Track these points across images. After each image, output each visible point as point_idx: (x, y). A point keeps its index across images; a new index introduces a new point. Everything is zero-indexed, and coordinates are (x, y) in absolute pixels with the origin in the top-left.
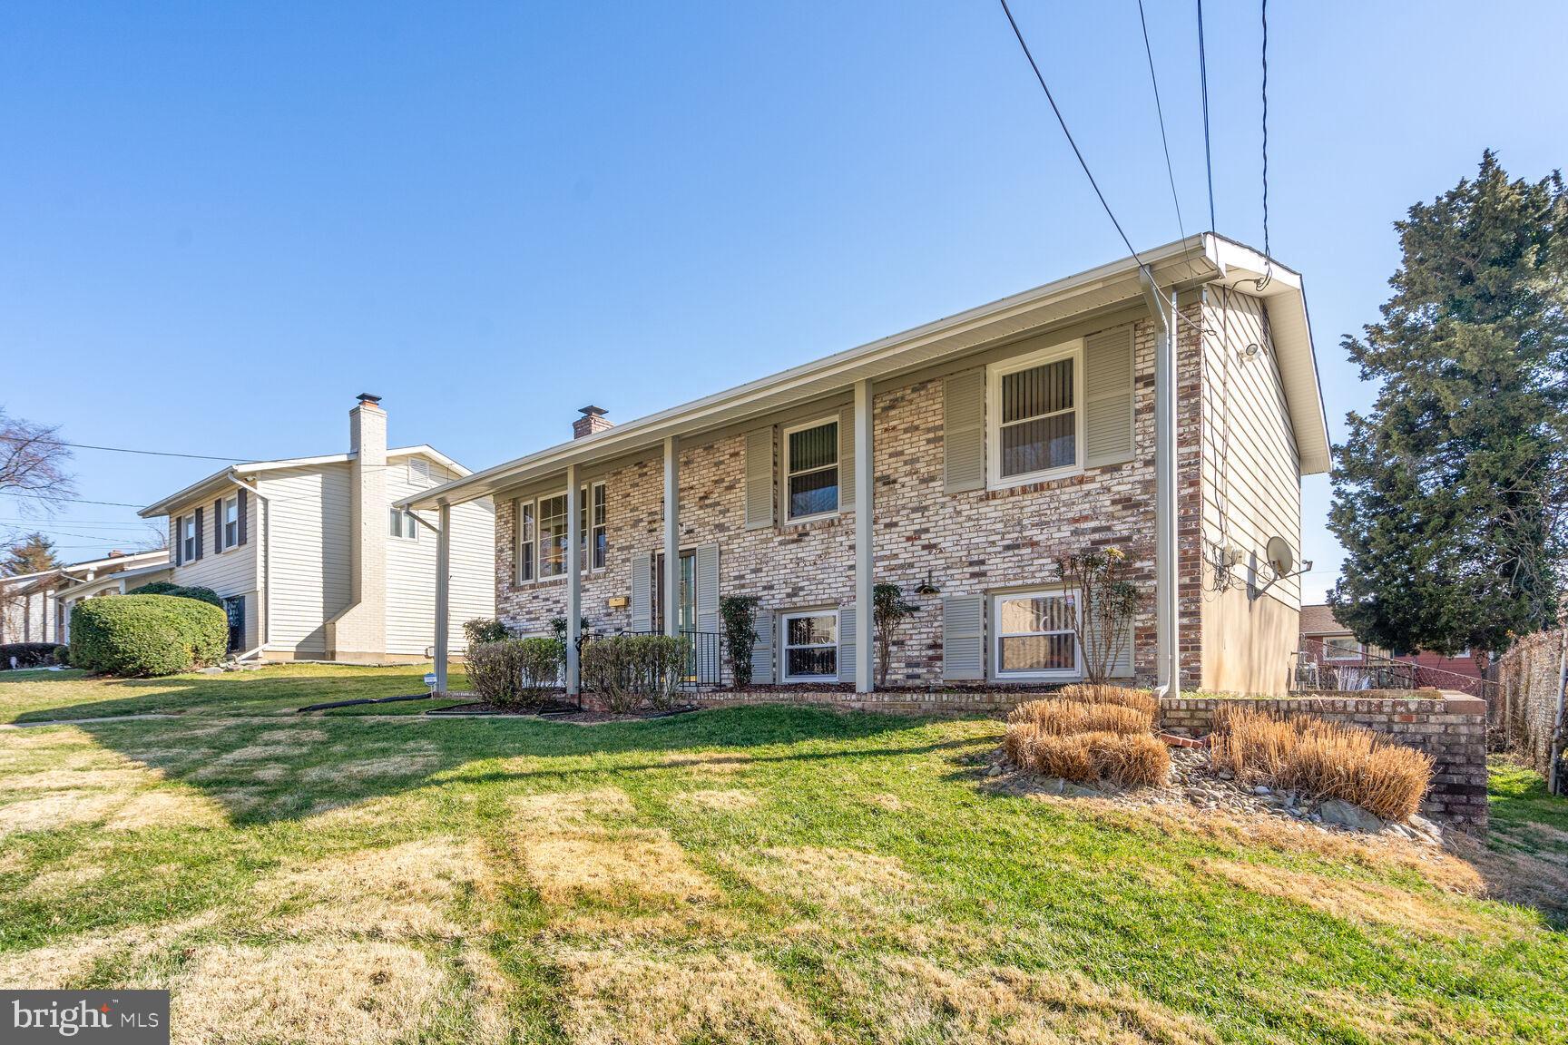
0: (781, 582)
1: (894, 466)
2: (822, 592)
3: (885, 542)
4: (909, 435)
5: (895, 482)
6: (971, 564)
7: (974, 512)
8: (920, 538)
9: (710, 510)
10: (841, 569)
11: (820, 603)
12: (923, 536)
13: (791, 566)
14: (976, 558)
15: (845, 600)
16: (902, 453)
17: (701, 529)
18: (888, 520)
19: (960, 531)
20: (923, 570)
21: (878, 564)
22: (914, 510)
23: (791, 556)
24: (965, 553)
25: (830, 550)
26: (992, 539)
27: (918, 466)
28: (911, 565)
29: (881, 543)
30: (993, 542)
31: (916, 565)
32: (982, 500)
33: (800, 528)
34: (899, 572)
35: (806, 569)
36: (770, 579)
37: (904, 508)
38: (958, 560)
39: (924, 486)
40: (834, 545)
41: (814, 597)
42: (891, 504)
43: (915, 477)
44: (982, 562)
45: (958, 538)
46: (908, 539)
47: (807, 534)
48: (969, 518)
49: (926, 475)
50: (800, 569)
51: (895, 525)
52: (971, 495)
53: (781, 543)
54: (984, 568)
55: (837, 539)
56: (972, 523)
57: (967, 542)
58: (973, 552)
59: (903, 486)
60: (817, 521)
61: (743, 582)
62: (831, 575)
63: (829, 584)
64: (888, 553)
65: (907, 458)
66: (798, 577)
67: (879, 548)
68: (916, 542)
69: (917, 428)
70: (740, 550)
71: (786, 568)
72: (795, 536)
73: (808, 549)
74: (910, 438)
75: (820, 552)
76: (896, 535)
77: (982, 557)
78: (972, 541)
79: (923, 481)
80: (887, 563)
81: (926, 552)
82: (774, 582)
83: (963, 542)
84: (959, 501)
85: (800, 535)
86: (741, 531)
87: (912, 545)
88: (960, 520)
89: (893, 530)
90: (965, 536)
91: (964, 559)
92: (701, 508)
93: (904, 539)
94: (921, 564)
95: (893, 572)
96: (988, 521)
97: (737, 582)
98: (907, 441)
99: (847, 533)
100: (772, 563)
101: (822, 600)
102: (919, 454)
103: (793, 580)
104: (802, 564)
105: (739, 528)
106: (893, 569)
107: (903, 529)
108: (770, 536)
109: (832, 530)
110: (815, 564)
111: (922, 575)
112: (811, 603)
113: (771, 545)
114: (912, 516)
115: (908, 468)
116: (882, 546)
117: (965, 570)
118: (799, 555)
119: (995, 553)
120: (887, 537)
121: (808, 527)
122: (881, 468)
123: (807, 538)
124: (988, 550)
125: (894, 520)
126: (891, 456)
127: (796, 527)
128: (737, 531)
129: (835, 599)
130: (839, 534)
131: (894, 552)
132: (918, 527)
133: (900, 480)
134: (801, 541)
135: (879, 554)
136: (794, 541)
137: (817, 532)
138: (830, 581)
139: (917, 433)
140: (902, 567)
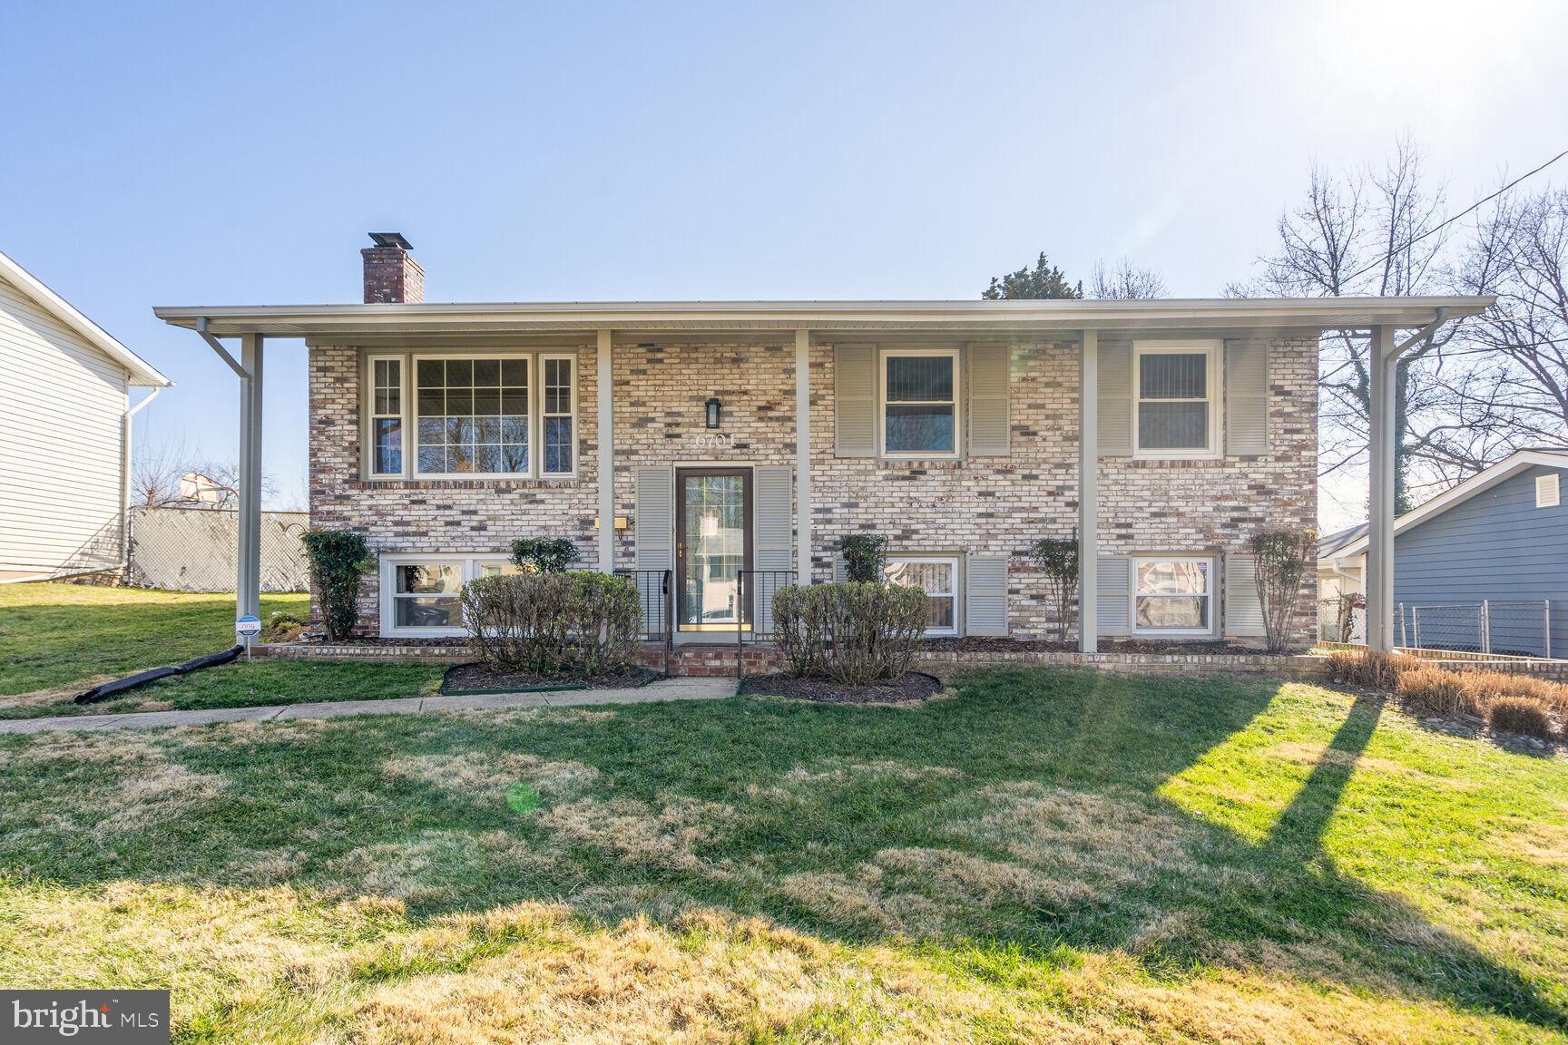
0: (888, 521)
1: (1034, 417)
2: (943, 537)
3: (1022, 494)
4: (1051, 390)
5: (1035, 434)
6: (1118, 526)
7: (1121, 477)
8: (1063, 494)
9: (776, 424)
10: (969, 516)
11: (940, 549)
12: (1066, 493)
13: (901, 505)
14: (1123, 521)
15: (973, 548)
16: (1042, 406)
17: (760, 446)
18: (1027, 472)
19: (1107, 493)
20: (1066, 526)
21: (1015, 515)
22: (1058, 466)
23: (901, 494)
24: (1112, 515)
25: (954, 494)
26: (1138, 504)
27: (1061, 422)
28: (1054, 521)
29: (1018, 494)
30: (1141, 508)
31: (1058, 520)
32: (1129, 467)
33: (915, 465)
34: (1040, 526)
35: (921, 510)
36: (872, 516)
37: (1045, 461)
38: (1105, 520)
39: (1068, 443)
40: (959, 489)
41: (932, 543)
42: (1031, 455)
43: (1058, 433)
44: (1129, 526)
45: (1104, 499)
46: (1050, 494)
47: (924, 473)
48: (1116, 482)
49: (1070, 433)
50: (913, 510)
51: (1036, 477)
52: (1118, 460)
53: (886, 478)
54: (1131, 531)
55: (964, 483)
56: (1119, 487)
57: (1112, 504)
58: (1119, 515)
59: (1044, 440)
60: (940, 460)
61: (829, 516)
62: (956, 521)
63: (953, 530)
64: (1027, 505)
65: (1050, 412)
66: (910, 518)
67: (1015, 499)
68: (1059, 498)
69: (1060, 385)
70: (825, 478)
71: (893, 506)
72: (907, 473)
73: (924, 489)
74: (1052, 393)
75: (941, 494)
76: (1036, 488)
77: (1129, 521)
78: (1120, 504)
79: (1066, 439)
80: (1025, 515)
81: (1069, 509)
82: (875, 521)
83: (1109, 504)
84: (1106, 464)
85: (913, 472)
86: (826, 456)
87: (1054, 500)
88: (1107, 482)
89: (1032, 482)
90: (1111, 499)
91: (1110, 520)
92: (761, 419)
93: (1045, 493)
94: (1065, 520)
95: (1032, 525)
96: (1135, 488)
97: (820, 516)
98: (1050, 395)
99: (976, 478)
100: (876, 500)
101: (943, 546)
102: (1062, 411)
103: (904, 521)
104: (915, 505)
105: (823, 453)
106: (1032, 522)
107: (1044, 483)
108: (870, 468)
109: (957, 472)
110: (934, 506)
111: (1064, 531)
112: (928, 549)
113: (873, 478)
114: (1054, 471)
115: (1050, 422)
116: (1020, 497)
117: (1112, 531)
118: (912, 495)
119: (1143, 518)
120: (1025, 488)
121: (927, 465)
122: (1018, 417)
123: (922, 477)
124: (1135, 515)
125: (1034, 472)
126: (1030, 406)
127: (910, 463)
128: (820, 456)
129: (961, 547)
130: (966, 478)
131: (1034, 505)
132: (1061, 483)
133: (1041, 433)
134: (915, 479)
135: (1016, 505)
136: (904, 478)
137: (937, 472)
138: (952, 526)
139: (1060, 390)
140: (1043, 520)
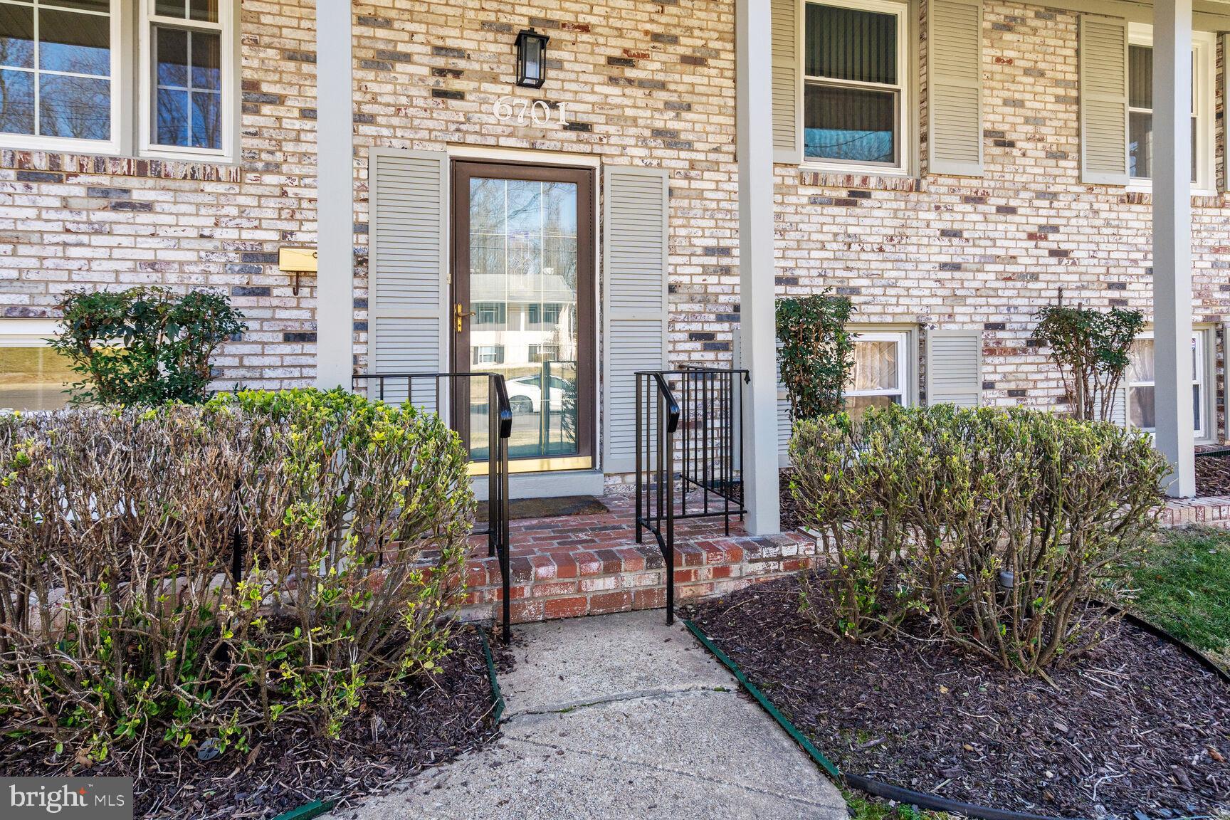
0: (814, 273)
1: (1011, 119)
2: (894, 300)
3: (996, 235)
4: (1031, 80)
5: (1012, 144)
6: (1111, 286)
7: (1114, 215)
8: (1046, 238)
9: (639, 93)
10: (929, 267)
11: (889, 319)
12: (1051, 236)
13: (835, 246)
14: (1115, 279)
15: (935, 318)
16: (1019, 104)
17: (612, 129)
18: (1002, 202)
19: (1097, 238)
20: (1051, 286)
21: (988, 267)
22: (1041, 195)
23: (835, 229)
24: (1103, 270)
25: (908, 232)
26: (1134, 256)
27: (1044, 130)
28: (1035, 277)
29: (991, 235)
30: (1135, 261)
31: (1042, 277)
32: (1122, 201)
33: (857, 182)
34: (1019, 284)
35: (863, 256)
36: (791, 264)
37: (1025, 189)
38: (1095, 278)
39: (1052, 162)
40: (915, 224)
41: (878, 309)
42: (1008, 177)
43: (1040, 145)
44: (1122, 286)
45: (1094, 247)
46: (1031, 236)
47: (866, 195)
48: (1108, 224)
49: (1054, 148)
50: (853, 256)
51: (1012, 211)
52: (1111, 191)
53: (814, 201)
54: (1125, 294)
55: (922, 215)
56: (1110, 231)
57: (1104, 255)
58: (1112, 270)
59: (1024, 155)
60: (891, 177)
61: (725, 261)
62: (911, 274)
63: (908, 289)
64: (1001, 252)
65: (1030, 114)
66: (848, 269)
67: (989, 243)
68: (1042, 244)
69: (1042, 74)
70: (720, 195)
71: (823, 248)
72: (843, 194)
73: (868, 221)
74: (1033, 85)
75: (890, 232)
76: (1014, 228)
77: (1123, 279)
78: (1113, 255)
79: (1050, 155)
80: (1000, 268)
81: (1054, 260)
82: (797, 273)
83: (1100, 255)
84: (1097, 195)
85: (852, 194)
86: (721, 157)
87: (1036, 247)
88: (1097, 222)
89: (1010, 217)
90: (1103, 246)
91: (1102, 278)
92: (613, 81)
93: (1024, 236)
94: (1049, 277)
95: (1010, 284)
96: (1129, 232)
97: (712, 260)
98: (1028, 88)
99: (937, 208)
100: (797, 235)
101: (894, 314)
102: (1045, 114)
103: (839, 273)
104: (855, 247)
105: (716, 150)
106: (1009, 279)
107: (1024, 220)
108: (789, 181)
109: (913, 196)
110: (881, 250)
111: (1048, 294)
112: (874, 319)
113: (793, 199)
114: (1037, 203)
115: (1030, 129)
116: (994, 240)
117: (1104, 293)
118: (851, 230)
119: (1138, 276)
120: (1000, 227)
121: (873, 183)
122: (991, 117)
123: (865, 202)
124: (1130, 271)
125: (1012, 203)
126: (1006, 102)
127: (849, 178)
128: (712, 156)
129: (918, 316)
130: (925, 206)
131: (1011, 253)
132: (1043, 221)
133: (1019, 144)
134: (854, 204)
135: (990, 251)
136: (840, 202)
137: (885, 195)
138: (908, 283)
139: (1042, 81)
140: (1022, 277)
